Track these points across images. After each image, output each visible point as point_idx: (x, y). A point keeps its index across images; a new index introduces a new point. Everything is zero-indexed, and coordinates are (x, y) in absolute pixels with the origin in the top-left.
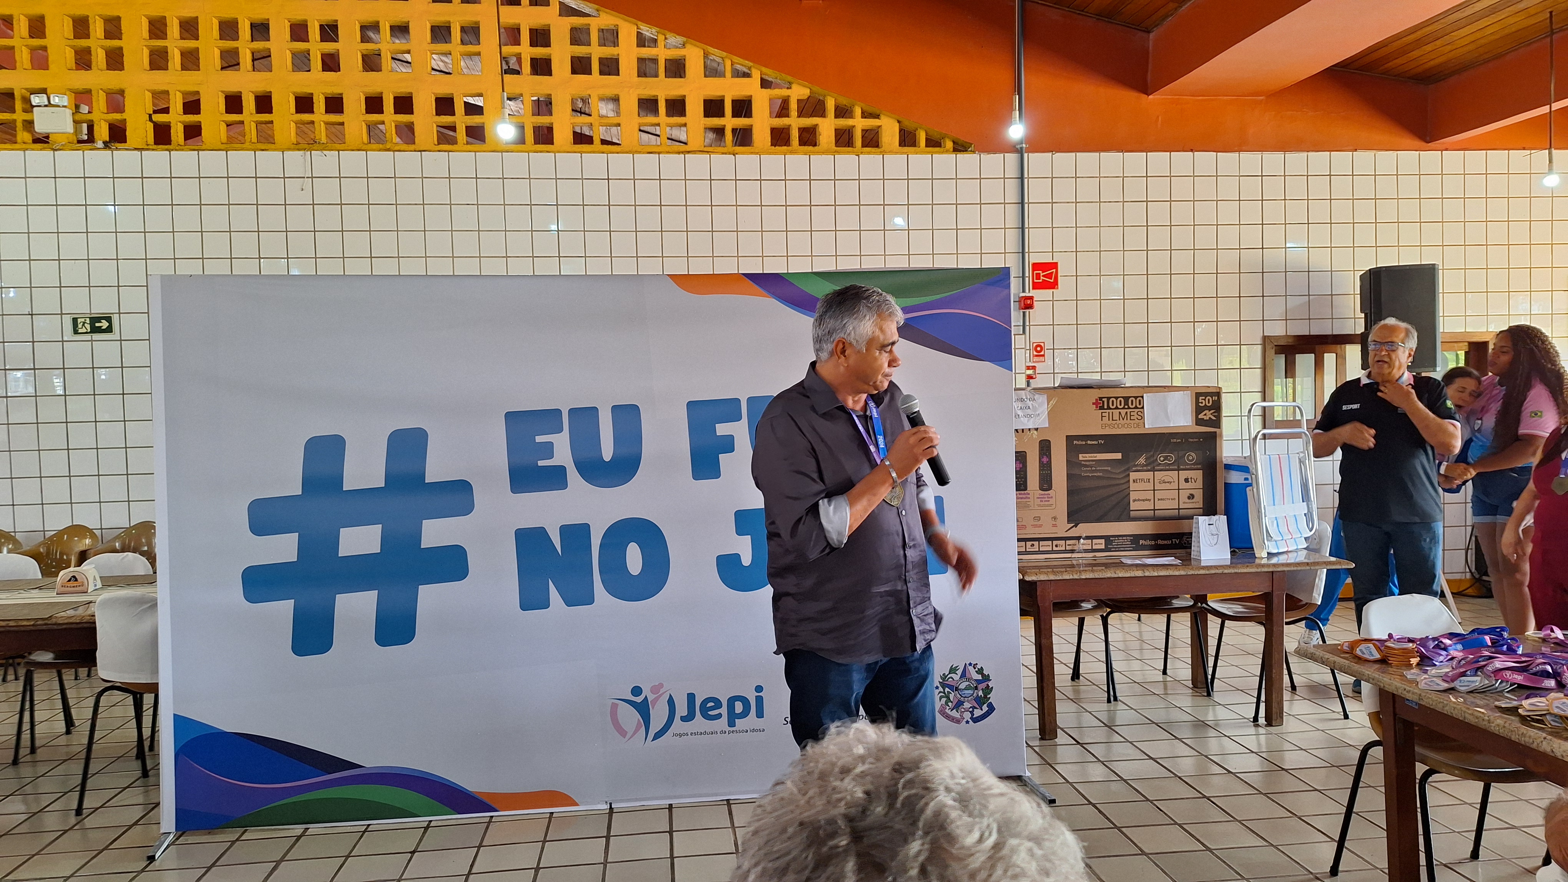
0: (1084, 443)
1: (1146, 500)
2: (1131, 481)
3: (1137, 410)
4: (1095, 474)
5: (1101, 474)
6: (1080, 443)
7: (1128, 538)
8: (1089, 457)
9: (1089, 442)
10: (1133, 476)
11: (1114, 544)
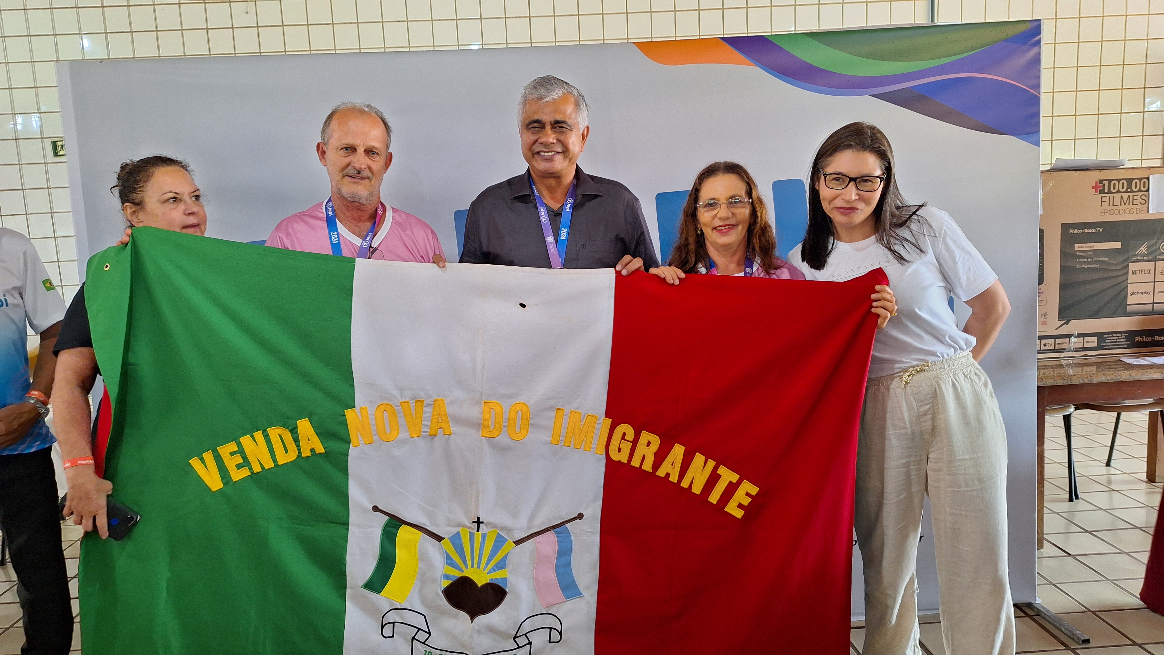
0: (1081, 231)
1: (1145, 293)
2: (1130, 273)
3: (1140, 194)
4: (1092, 266)
5: (1096, 266)
6: (1076, 231)
7: (1123, 335)
8: (1086, 247)
9: (1086, 231)
10: (1132, 266)
11: (1107, 341)
